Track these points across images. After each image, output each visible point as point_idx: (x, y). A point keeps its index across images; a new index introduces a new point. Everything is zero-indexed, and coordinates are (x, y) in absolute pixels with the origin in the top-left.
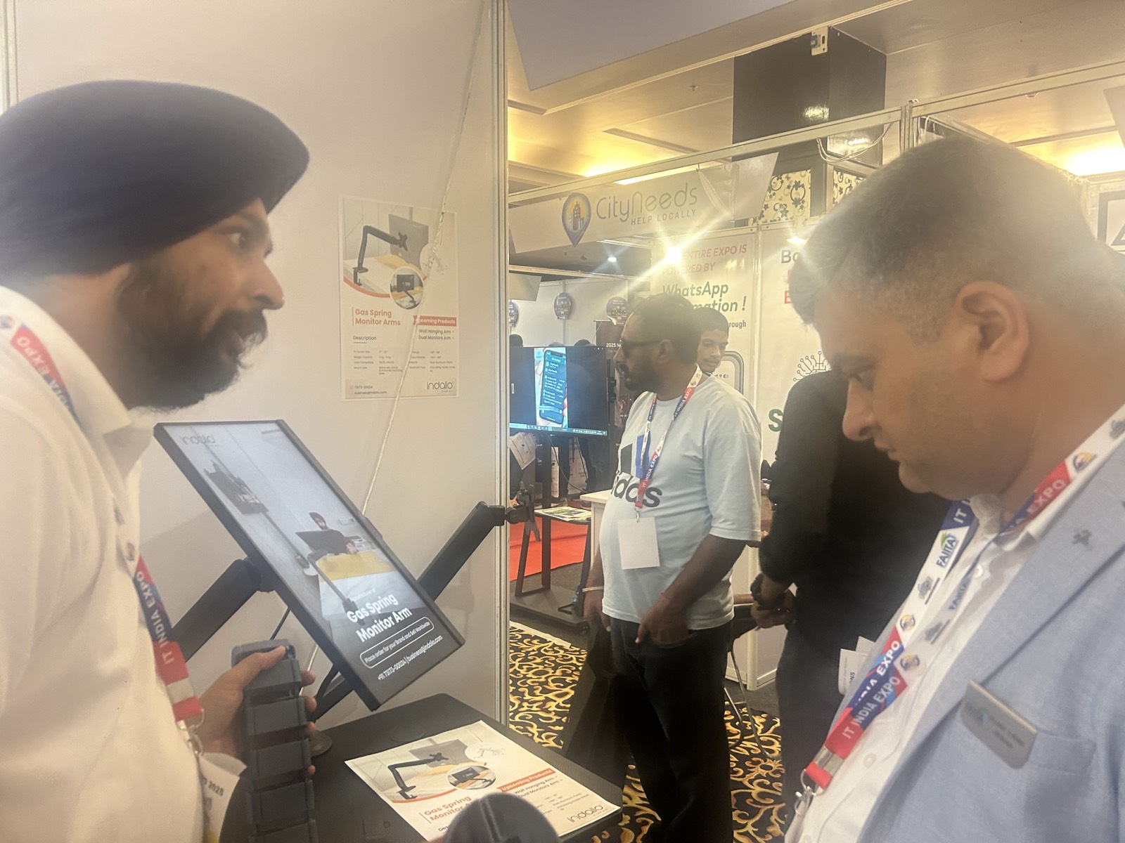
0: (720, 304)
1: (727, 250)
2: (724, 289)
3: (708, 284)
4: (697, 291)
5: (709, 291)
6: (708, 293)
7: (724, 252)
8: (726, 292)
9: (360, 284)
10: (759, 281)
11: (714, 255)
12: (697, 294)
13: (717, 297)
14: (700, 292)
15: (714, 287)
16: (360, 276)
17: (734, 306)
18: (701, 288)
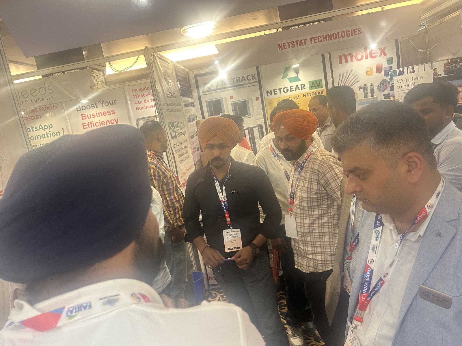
0: (50, 133)
1: (47, 108)
2: (51, 126)
3: (40, 125)
4: (35, 128)
5: (42, 128)
6: (42, 129)
7: (45, 109)
8: (51, 128)
10: (68, 120)
11: (40, 111)
12: (36, 130)
13: (47, 130)
14: (37, 129)
15: (44, 126)
17: (58, 133)
18: (37, 127)
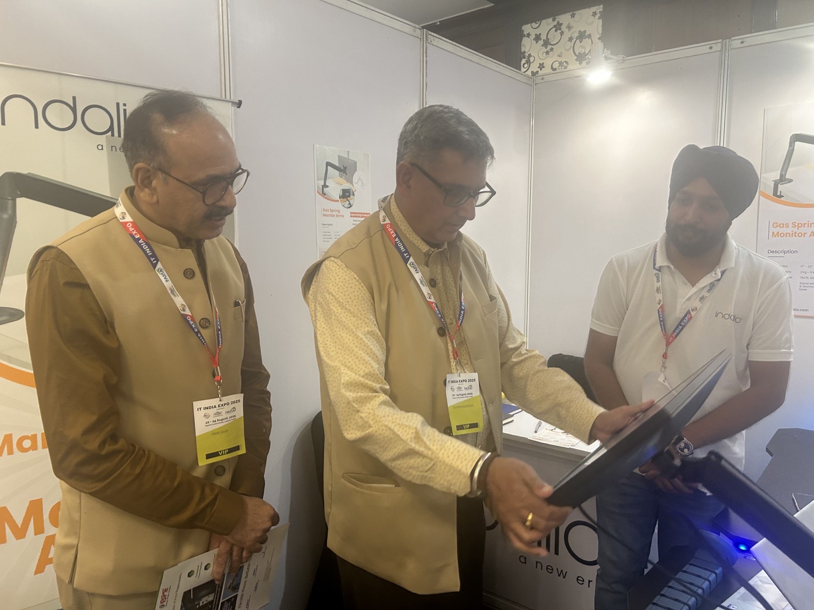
9: (781, 196)
16: (780, 187)
